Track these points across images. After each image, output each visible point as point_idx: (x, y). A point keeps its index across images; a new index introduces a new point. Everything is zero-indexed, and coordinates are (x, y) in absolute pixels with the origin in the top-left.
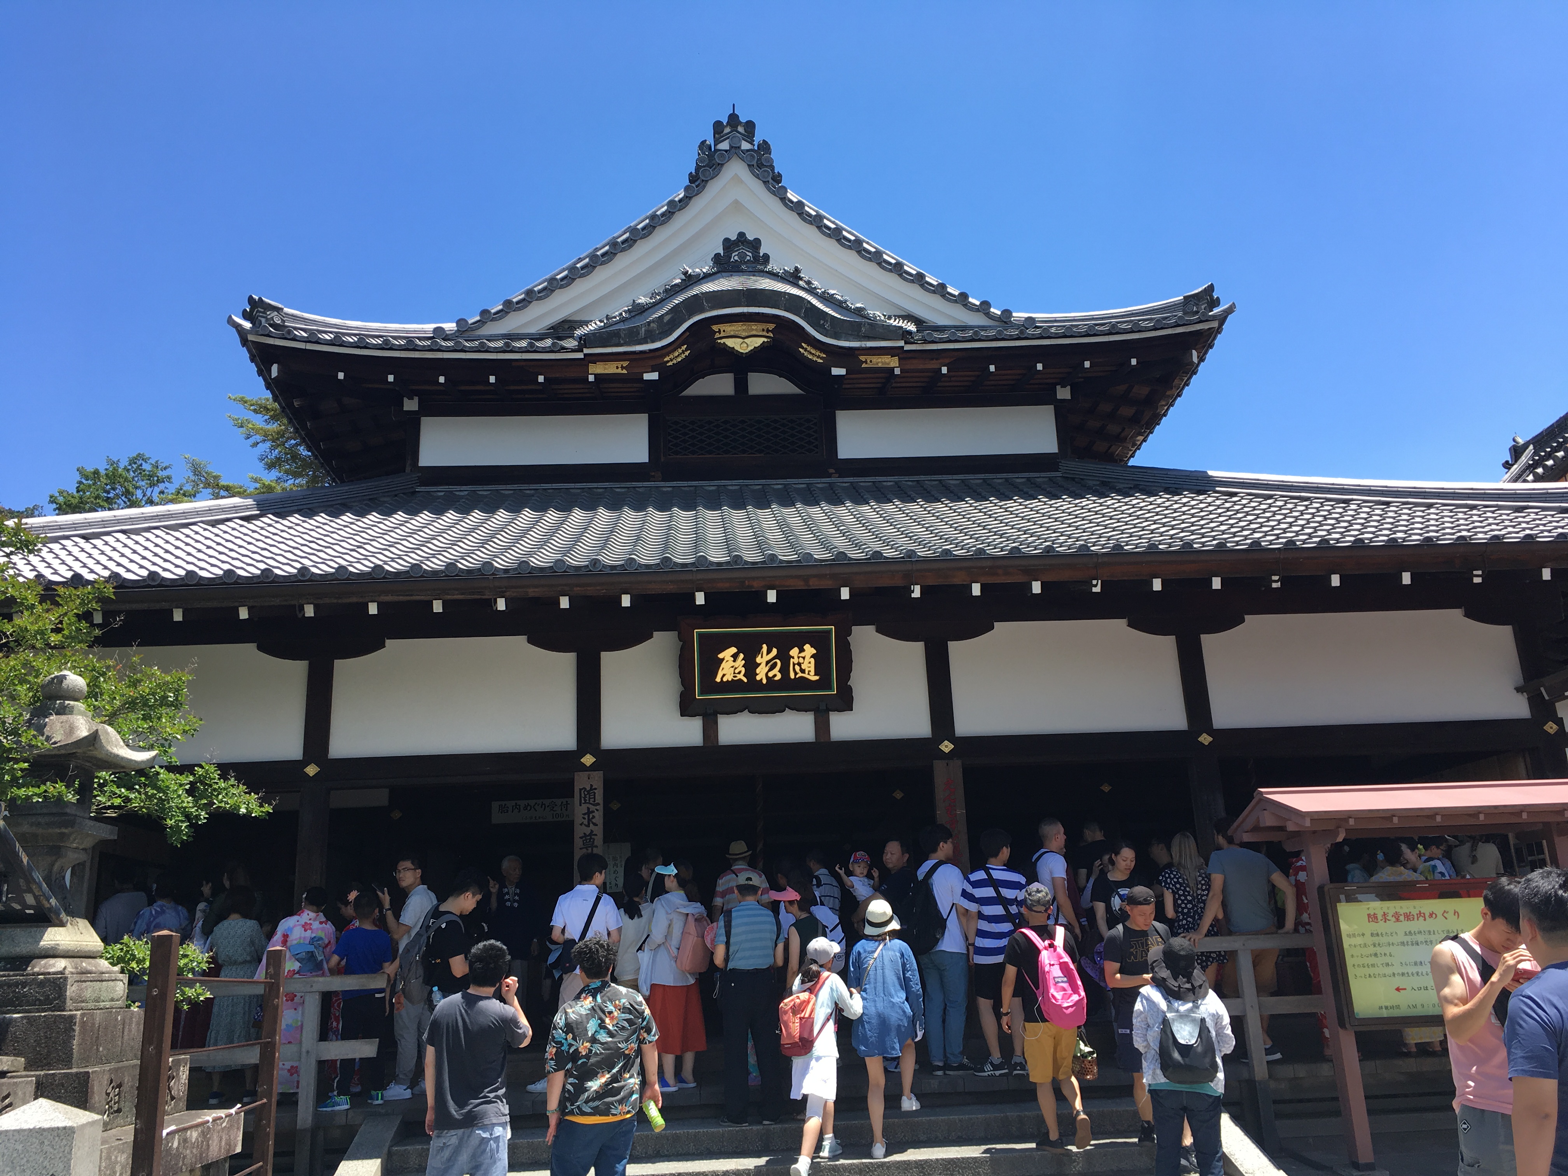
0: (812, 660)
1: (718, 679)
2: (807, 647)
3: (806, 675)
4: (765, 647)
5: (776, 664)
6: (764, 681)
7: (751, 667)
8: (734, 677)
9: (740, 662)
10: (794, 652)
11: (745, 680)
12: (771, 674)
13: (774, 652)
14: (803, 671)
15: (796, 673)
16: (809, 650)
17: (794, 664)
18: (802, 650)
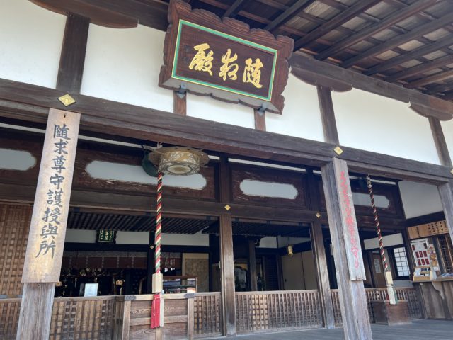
0: (260, 71)
1: (191, 67)
2: (258, 60)
3: (253, 82)
4: (229, 52)
5: (235, 67)
6: (225, 79)
7: (217, 64)
8: (204, 68)
9: (210, 58)
10: (249, 61)
11: (211, 74)
12: (230, 74)
13: (235, 57)
14: (252, 79)
15: (247, 79)
16: (259, 64)
17: (247, 72)
18: (254, 62)
